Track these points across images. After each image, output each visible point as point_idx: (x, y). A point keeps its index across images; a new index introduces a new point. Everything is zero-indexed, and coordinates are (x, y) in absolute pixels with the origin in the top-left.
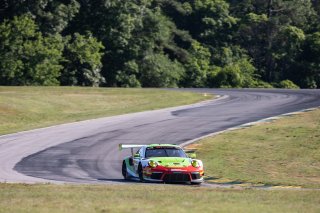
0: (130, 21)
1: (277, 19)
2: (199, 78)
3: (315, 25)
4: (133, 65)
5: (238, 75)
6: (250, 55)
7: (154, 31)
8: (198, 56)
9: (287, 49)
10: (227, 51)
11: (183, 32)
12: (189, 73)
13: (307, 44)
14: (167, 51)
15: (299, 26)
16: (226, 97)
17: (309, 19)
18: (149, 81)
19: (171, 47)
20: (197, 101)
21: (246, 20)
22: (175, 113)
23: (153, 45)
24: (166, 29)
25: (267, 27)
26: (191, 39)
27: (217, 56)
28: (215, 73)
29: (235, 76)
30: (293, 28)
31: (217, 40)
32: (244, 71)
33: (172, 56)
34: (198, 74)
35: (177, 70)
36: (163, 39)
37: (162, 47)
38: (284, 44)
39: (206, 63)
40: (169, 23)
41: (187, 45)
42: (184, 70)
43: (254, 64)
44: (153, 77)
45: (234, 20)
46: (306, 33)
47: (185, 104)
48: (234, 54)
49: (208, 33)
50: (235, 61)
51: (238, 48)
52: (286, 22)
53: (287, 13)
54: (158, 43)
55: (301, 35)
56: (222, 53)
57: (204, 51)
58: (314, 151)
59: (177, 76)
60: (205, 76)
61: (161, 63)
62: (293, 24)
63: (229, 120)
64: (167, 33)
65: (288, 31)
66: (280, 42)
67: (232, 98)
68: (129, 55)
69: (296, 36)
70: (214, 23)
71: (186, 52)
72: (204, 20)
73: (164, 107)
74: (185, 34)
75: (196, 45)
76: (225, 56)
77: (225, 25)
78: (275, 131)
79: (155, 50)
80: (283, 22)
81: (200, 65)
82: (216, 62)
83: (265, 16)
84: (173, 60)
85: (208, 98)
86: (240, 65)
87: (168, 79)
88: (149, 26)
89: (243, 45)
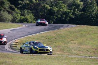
2: (17, 20)
3: (53, 4)
5: (29, 19)
6: (33, 13)
7: (4, 5)
8: (17, 13)
9: (44, 11)
10: (26, 11)
11: (13, 5)
12: (14, 18)
15: (48, 5)
16: (26, 26)
17: (51, 3)
19: (9, 10)
20: (18, 27)
21: (32, 2)
22: (11, 31)
23: (3, 9)
26: (15, 8)
27: (23, 13)
28: (22, 18)
29: (28, 19)
30: (46, 5)
31: (23, 8)
32: (31, 18)
33: (9, 12)
34: (17, 18)
35: (10, 17)
36: (6, 7)
37: (6, 10)
38: (43, 10)
39: (19, 15)
40: (8, 3)
42: (12, 17)
43: (34, 16)
44: (3, 19)
45: (28, 2)
46: (50, 7)
47: (14, 28)
48: (28, 13)
49: (20, 6)
50: (28, 15)
51: (29, 11)
52: (44, 3)
54: (5, 8)
55: (49, 7)
56: (24, 12)
57: (19, 11)
58: (55, 43)
59: (10, 19)
60: (19, 19)
61: (6, 15)
62: (46, 4)
63: (28, 33)
64: (8, 6)
65: (45, 6)
66: (42, 9)
67: (28, 26)
69: (47, 8)
70: (22, 3)
71: (13, 11)
72: (19, 2)
73: (8, 29)
74: (13, 6)
75: (16, 9)
76: (25, 13)
77: (25, 3)
78: (42, 37)
79: (4, 11)
80: (43, 3)
81: (17, 16)
82: (22, 15)
83: (37, 1)
84: (9, 14)
85: (21, 26)
86: (29, 16)
87: (7, 20)
89: (31, 10)
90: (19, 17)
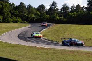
0: (6, 14)
1: (23, 13)
4: (6, 19)
5: (19, 21)
8: (14, 18)
10: (17, 17)
13: (27, 17)
14: (10, 17)
18: (9, 22)
21: (20, 14)
24: (10, 15)
25: (22, 14)
31: (16, 16)
33: (11, 18)
35: (12, 20)
41: (13, 17)
43: (21, 19)
49: (15, 15)
51: (19, 17)
53: (25, 13)
55: (27, 15)
61: (10, 19)
68: (6, 18)
72: (14, 13)
74: (12, 15)
75: (14, 17)
77: (17, 14)
80: (24, 14)
82: (16, 19)
86: (19, 19)
88: (8, 14)
90: (15, 20)
